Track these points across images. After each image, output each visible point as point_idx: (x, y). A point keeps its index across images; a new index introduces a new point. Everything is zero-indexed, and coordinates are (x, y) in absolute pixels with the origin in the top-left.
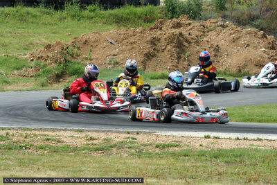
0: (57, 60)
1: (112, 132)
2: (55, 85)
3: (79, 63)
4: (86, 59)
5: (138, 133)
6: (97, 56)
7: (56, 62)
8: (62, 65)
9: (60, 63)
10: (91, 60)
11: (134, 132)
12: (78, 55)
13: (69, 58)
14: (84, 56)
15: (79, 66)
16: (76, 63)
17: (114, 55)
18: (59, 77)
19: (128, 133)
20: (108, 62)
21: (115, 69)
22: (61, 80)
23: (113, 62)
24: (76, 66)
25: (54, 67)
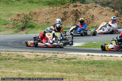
0: (22, 21)
1: (46, 53)
2: (21, 32)
3: (32, 22)
4: (35, 20)
5: (58, 53)
6: (40, 19)
7: (22, 22)
8: (24, 23)
9: (24, 22)
10: (37, 21)
11: (56, 53)
12: (32, 19)
13: (27, 20)
14: (34, 19)
15: (32, 24)
16: (30, 22)
17: (48, 19)
18: (23, 29)
19: (54, 53)
20: (45, 22)
21: (48, 25)
22: (24, 30)
23: (47, 22)
24: (31, 24)
25: (21, 24)
